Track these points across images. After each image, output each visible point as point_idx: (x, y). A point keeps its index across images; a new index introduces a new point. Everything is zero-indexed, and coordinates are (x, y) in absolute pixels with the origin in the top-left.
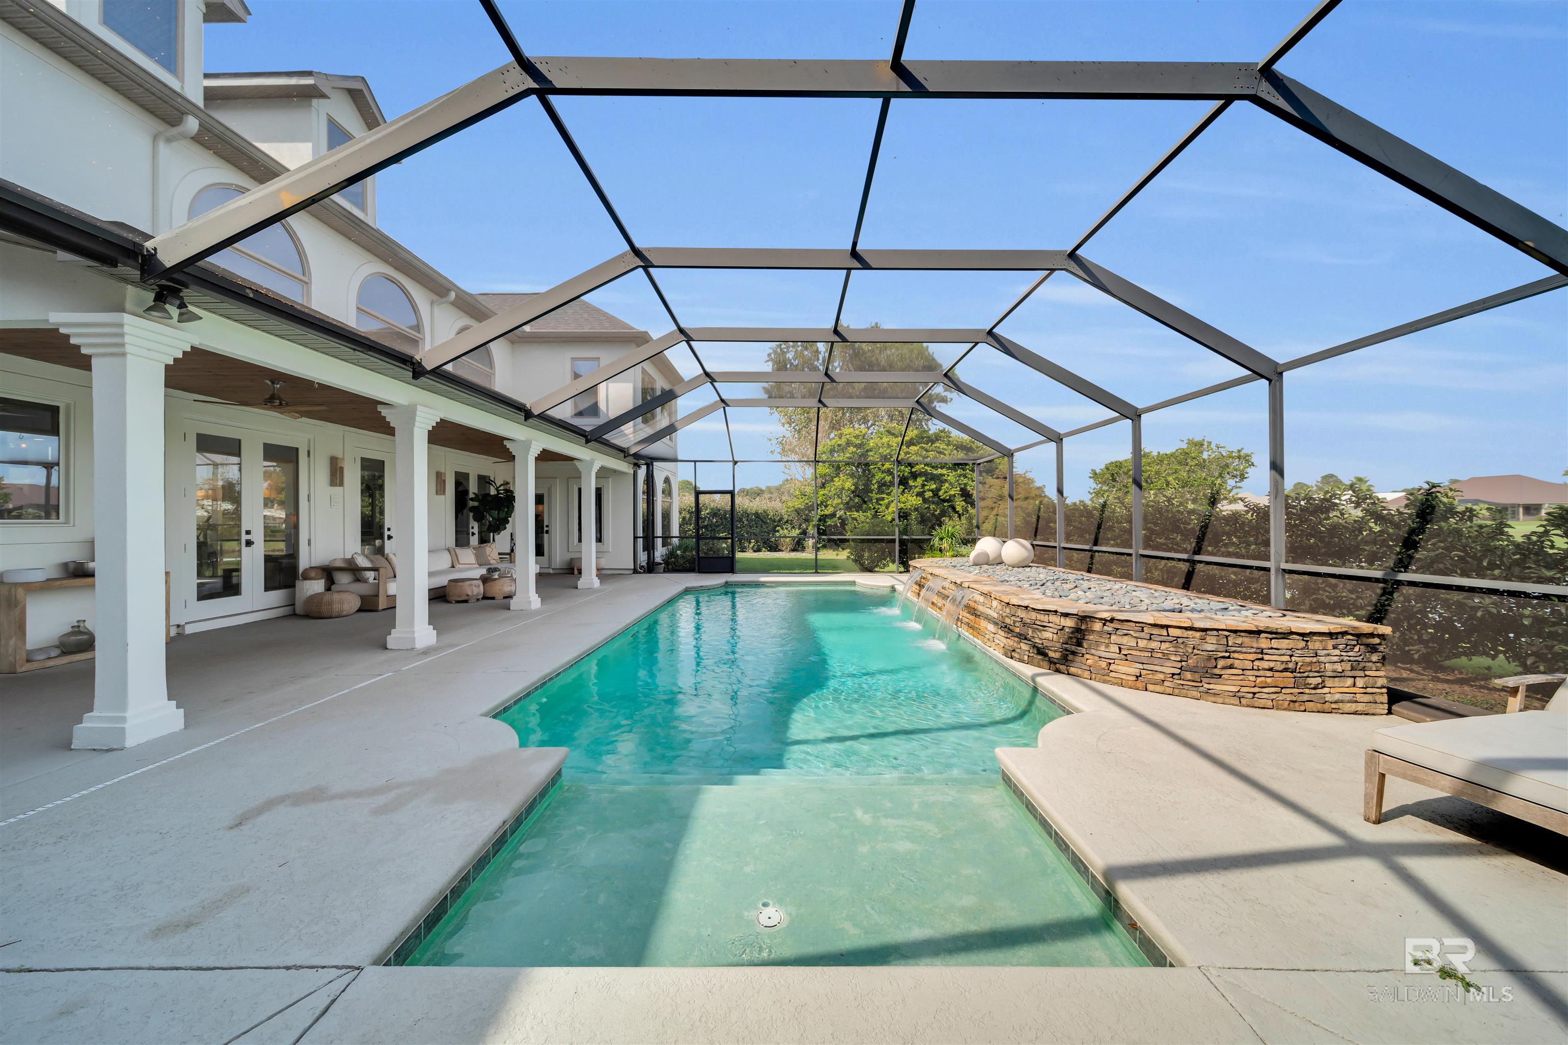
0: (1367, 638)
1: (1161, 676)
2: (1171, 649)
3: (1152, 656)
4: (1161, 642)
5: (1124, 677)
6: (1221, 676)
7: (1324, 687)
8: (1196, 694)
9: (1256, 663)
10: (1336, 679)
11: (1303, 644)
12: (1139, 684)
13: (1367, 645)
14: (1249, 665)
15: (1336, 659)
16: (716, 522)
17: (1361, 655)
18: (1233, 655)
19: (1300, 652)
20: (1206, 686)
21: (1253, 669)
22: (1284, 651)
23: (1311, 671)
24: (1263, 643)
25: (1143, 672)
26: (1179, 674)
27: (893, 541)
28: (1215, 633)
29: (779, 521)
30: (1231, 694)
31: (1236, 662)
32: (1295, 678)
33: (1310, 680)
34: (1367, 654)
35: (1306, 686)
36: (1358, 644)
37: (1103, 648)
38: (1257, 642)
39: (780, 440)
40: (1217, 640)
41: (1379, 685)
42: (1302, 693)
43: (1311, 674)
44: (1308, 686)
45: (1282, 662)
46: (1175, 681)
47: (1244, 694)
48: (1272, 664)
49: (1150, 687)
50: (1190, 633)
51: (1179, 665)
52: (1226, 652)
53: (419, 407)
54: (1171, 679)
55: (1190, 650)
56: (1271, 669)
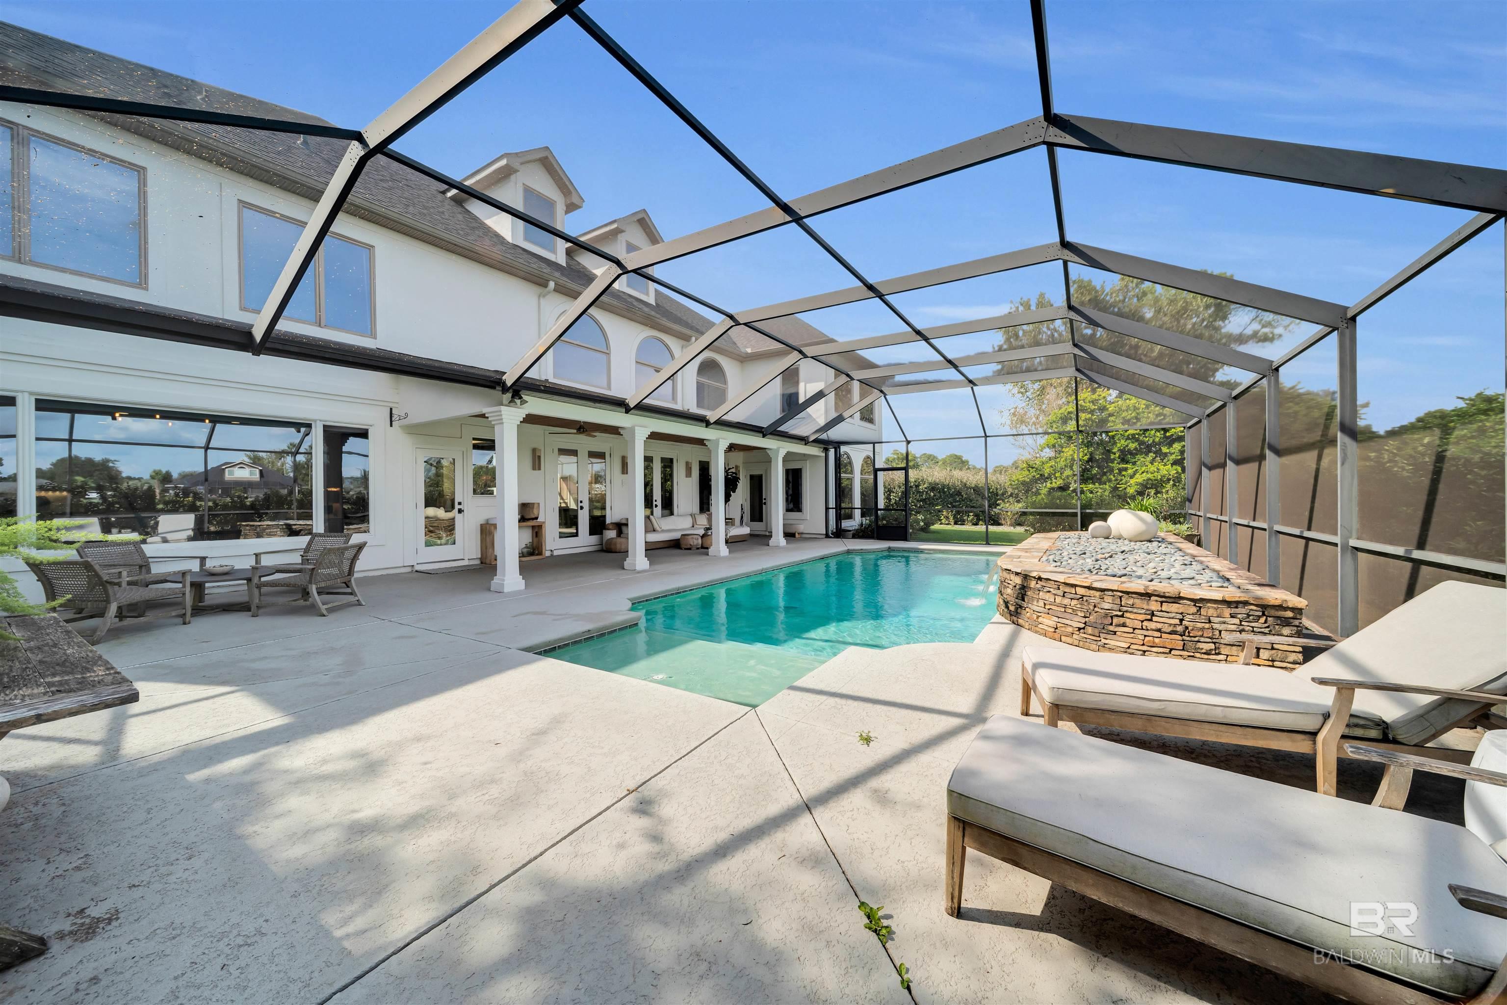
0: (1277, 610)
1: (1070, 630)
2: (1078, 606)
3: (1065, 612)
4: (1072, 599)
5: (1046, 628)
6: (1115, 633)
7: (1219, 654)
8: (1094, 647)
9: (1145, 623)
10: (1234, 647)
11: (1194, 610)
12: (1057, 636)
13: (1279, 618)
14: (1138, 624)
15: (1233, 627)
16: (935, 495)
17: (1268, 627)
18: (1126, 615)
19: (1191, 617)
20: (1104, 641)
21: (1142, 629)
22: (1174, 615)
23: (1202, 636)
24: (1154, 605)
25: (1059, 625)
26: (1084, 628)
27: (1075, 515)
28: (1110, 593)
29: (1003, 494)
30: (1122, 650)
31: (1128, 621)
32: (1183, 640)
33: (1200, 645)
34: (1277, 627)
35: (1197, 650)
36: (1264, 614)
37: (1035, 603)
38: (1148, 604)
39: (1012, 411)
40: (1113, 600)
41: (1291, 659)
42: (1193, 656)
43: (1202, 639)
44: (1199, 651)
45: (1171, 625)
46: (1081, 635)
47: (1134, 651)
48: (1159, 626)
49: (1063, 638)
50: (1092, 592)
51: (1083, 620)
52: (1120, 611)
53: (636, 428)
54: (1078, 633)
55: (1092, 608)
56: (1159, 630)
